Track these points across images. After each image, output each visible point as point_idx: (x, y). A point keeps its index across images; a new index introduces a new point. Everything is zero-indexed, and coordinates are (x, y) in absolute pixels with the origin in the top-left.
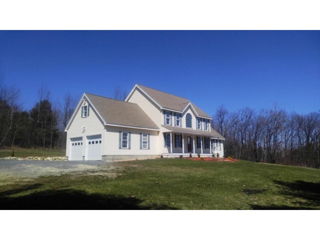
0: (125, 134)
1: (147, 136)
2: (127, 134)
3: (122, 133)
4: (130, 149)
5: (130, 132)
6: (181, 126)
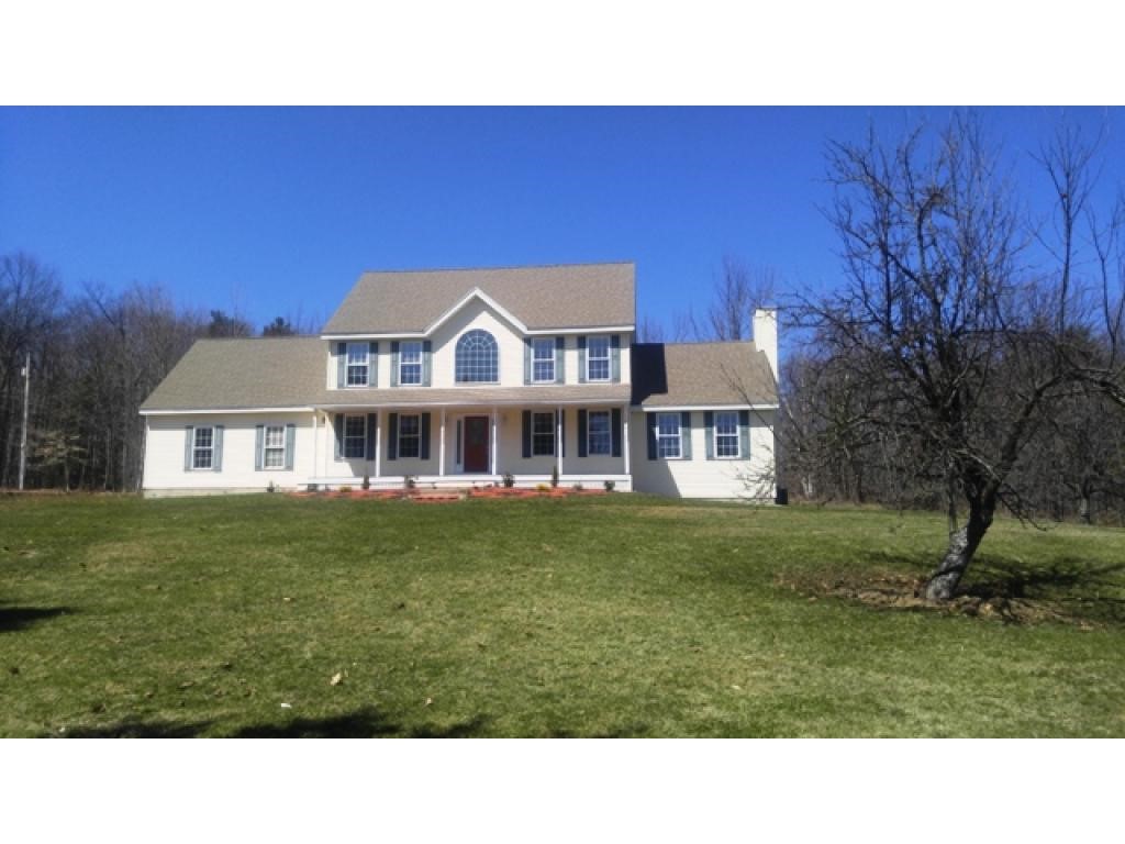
0: (204, 430)
1: (282, 430)
2: (211, 430)
3: (194, 430)
4: (220, 470)
5: (220, 424)
6: (428, 384)
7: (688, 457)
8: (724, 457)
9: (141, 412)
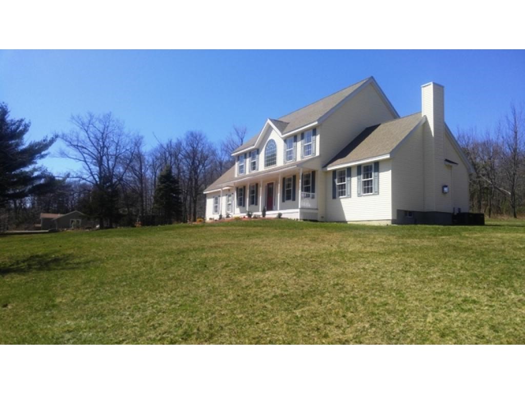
1: (231, 196)
2: (218, 198)
3: (215, 198)
6: (258, 170)
7: (350, 196)
8: (366, 194)
9: (204, 193)
